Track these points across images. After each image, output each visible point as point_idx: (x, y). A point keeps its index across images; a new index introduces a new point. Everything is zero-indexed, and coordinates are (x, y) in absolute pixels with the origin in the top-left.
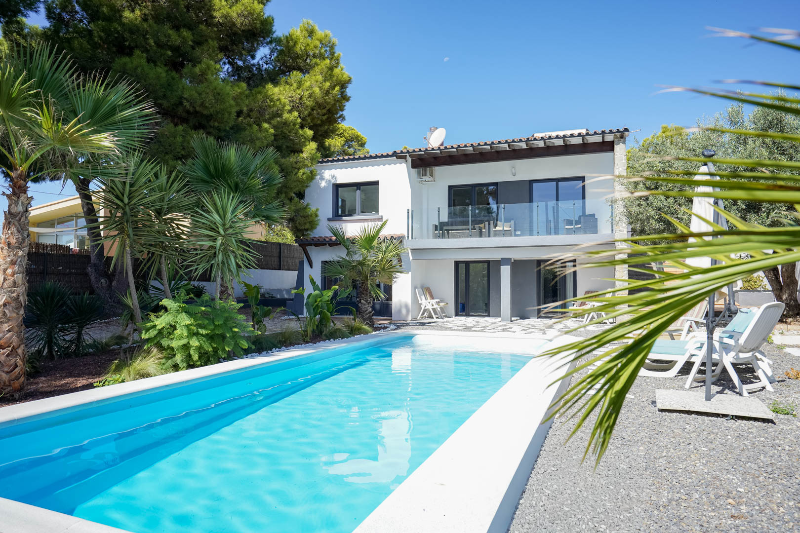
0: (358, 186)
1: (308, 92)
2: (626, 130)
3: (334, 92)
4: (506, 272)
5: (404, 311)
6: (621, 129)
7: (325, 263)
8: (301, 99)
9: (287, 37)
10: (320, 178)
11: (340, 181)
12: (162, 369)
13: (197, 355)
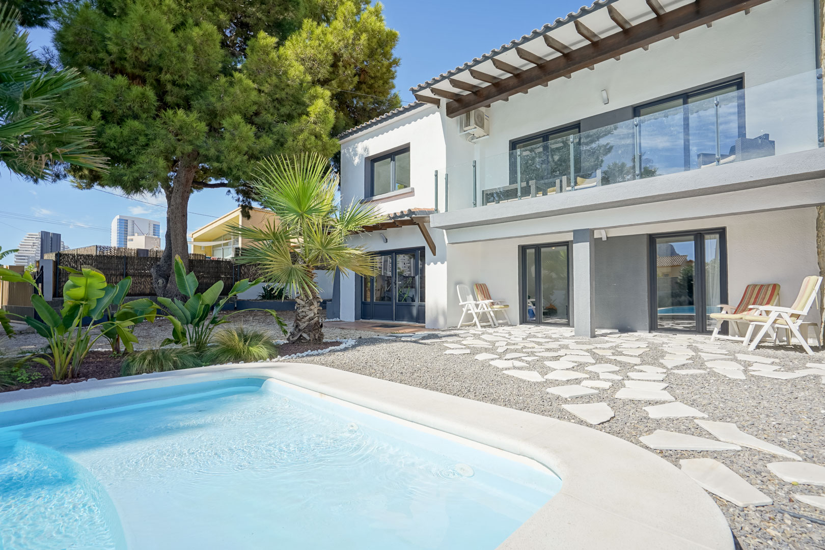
0: (392, 156)
3: (361, 42)
4: (582, 254)
10: (353, 154)
11: (373, 152)
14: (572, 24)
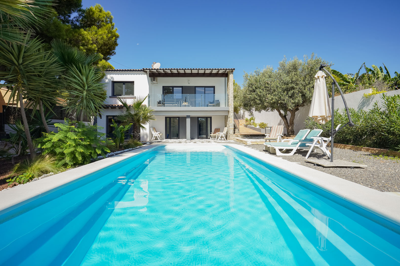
0: (124, 83)
1: (100, 37)
2: (234, 69)
3: (113, 39)
4: (188, 121)
5: (145, 137)
6: (233, 68)
7: (107, 116)
8: (97, 39)
9: (89, 9)
10: (105, 78)
11: (115, 80)
12: (56, 167)
13: (81, 157)
14: (191, 70)
